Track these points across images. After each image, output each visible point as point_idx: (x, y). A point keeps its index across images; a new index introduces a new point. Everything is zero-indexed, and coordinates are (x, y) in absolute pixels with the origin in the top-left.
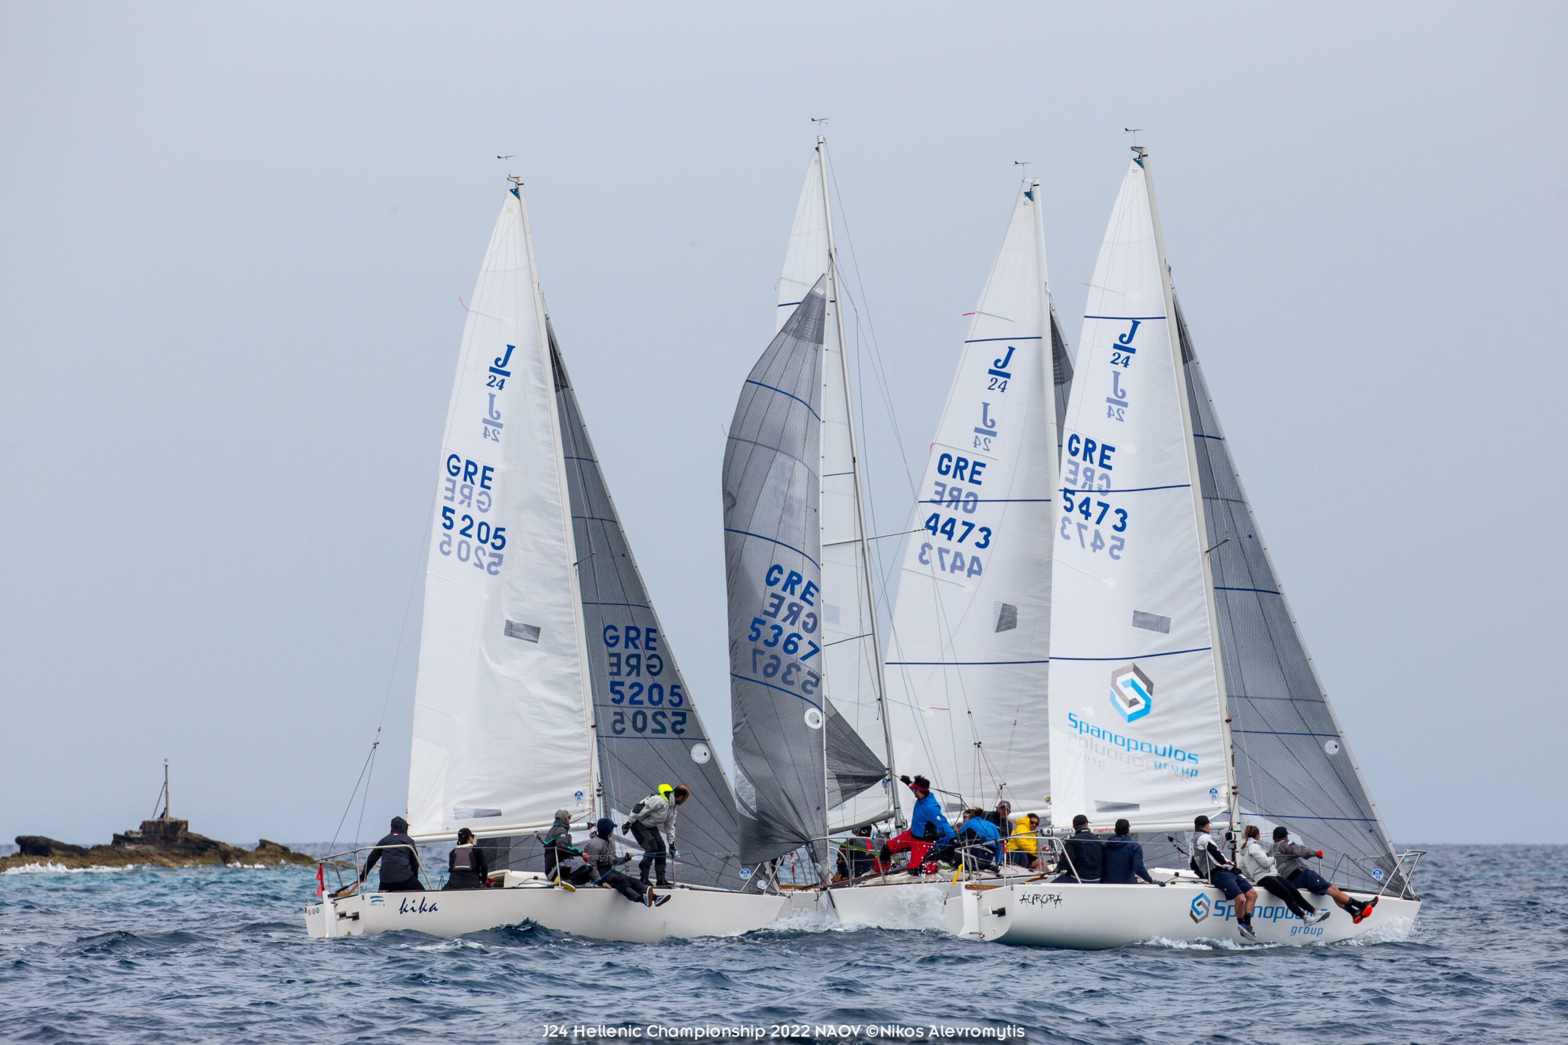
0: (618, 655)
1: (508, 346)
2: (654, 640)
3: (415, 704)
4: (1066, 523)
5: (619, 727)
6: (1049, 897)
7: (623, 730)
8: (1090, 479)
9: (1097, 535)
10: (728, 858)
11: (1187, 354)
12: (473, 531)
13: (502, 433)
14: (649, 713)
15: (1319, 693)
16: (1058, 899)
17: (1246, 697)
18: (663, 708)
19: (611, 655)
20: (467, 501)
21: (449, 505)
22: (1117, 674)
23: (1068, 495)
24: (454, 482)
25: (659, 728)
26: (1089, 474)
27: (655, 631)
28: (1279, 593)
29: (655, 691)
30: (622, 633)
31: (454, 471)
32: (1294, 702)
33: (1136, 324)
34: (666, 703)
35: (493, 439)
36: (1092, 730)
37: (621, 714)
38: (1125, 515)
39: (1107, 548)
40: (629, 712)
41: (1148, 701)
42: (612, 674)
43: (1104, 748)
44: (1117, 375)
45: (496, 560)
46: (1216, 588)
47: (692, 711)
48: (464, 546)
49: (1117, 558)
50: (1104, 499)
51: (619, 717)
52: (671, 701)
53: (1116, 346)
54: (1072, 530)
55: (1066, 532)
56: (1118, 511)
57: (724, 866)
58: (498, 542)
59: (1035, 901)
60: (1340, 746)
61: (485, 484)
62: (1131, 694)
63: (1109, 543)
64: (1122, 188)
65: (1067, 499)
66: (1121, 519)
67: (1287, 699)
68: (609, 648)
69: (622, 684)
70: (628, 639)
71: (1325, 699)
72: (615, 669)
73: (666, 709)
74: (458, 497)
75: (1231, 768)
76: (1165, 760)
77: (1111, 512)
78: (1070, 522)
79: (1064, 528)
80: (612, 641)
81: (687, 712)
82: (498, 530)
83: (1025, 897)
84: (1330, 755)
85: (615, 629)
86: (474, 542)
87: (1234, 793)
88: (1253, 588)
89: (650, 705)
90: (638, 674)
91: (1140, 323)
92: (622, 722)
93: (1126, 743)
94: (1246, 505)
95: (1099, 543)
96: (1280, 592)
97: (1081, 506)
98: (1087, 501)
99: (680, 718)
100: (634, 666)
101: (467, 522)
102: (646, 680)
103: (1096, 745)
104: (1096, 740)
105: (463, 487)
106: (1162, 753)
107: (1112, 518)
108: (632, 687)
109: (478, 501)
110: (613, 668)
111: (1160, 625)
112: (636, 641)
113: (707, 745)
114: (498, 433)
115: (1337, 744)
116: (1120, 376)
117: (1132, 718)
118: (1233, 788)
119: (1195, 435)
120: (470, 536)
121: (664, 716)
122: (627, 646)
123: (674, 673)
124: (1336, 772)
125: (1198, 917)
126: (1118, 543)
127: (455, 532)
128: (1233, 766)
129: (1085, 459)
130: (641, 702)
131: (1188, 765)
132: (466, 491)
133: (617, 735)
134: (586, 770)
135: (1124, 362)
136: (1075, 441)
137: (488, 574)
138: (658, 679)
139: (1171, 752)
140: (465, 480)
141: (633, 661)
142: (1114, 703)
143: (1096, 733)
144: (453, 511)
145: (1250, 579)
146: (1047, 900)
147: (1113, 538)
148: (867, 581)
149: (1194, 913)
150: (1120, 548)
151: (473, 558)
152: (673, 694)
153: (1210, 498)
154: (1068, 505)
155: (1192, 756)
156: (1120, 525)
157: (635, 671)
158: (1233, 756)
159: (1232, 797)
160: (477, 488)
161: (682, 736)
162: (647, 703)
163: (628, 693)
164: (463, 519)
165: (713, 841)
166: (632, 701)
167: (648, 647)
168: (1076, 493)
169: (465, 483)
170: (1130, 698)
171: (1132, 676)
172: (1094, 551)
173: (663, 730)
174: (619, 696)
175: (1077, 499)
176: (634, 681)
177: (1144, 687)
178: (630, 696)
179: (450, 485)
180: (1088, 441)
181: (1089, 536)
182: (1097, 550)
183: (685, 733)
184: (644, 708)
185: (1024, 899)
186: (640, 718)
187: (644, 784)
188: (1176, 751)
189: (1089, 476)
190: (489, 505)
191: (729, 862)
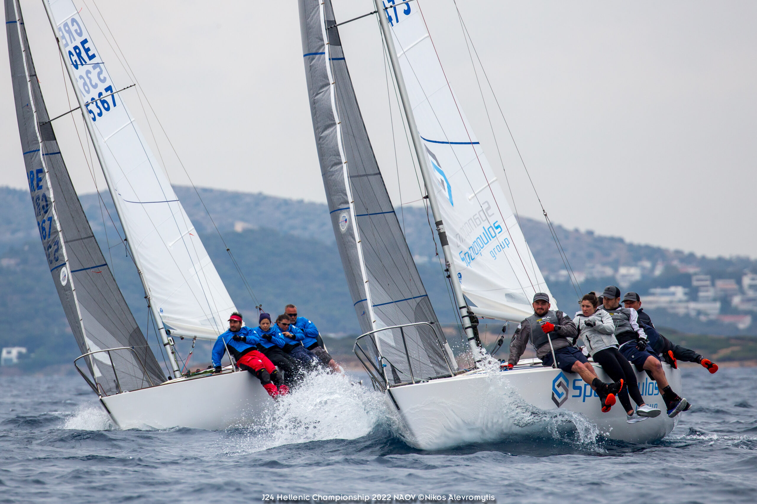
148: (92, 140)
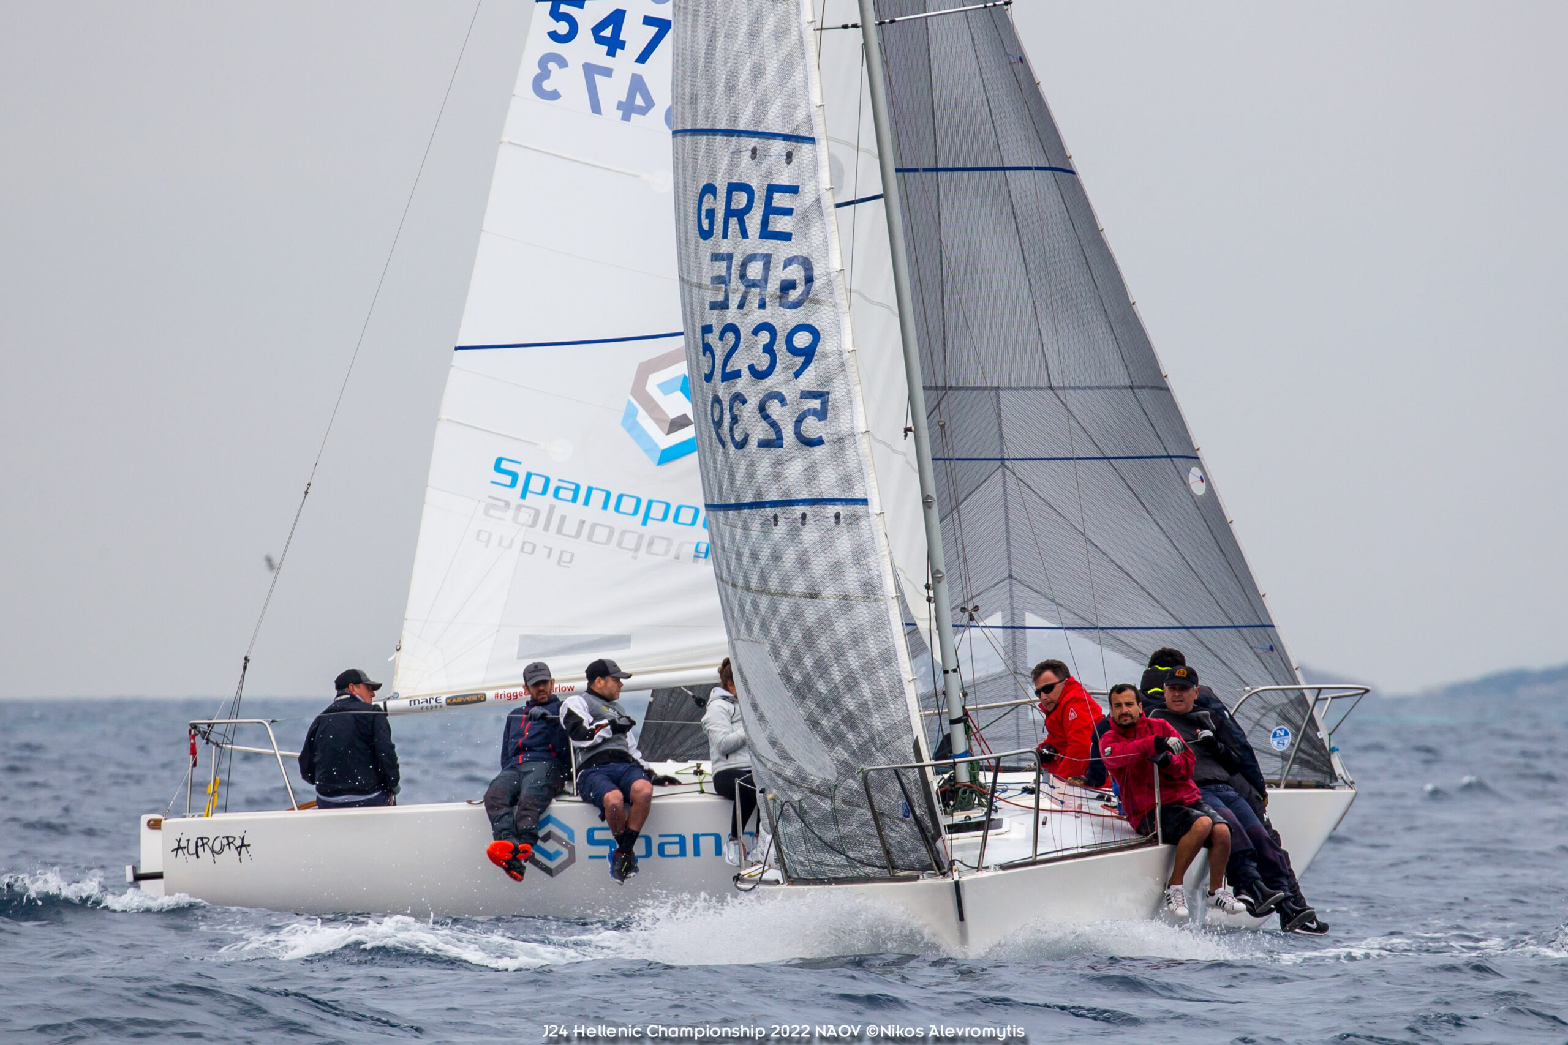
4: (553, 65)
6: (225, 842)
9: (637, 84)
16: (243, 845)
17: (1051, 388)
22: (647, 368)
23: (567, 8)
28: (1073, 172)
32: (1138, 392)
36: (557, 488)
43: (582, 523)
50: (663, 9)
54: (568, 78)
55: (549, 85)
59: (200, 849)
60: (1205, 479)
62: (680, 406)
65: (563, 17)
67: (1126, 388)
78: (564, 64)
79: (542, 77)
83: (182, 845)
84: (1198, 497)
88: (1048, 165)
93: (644, 511)
95: (639, 101)
97: (598, 29)
98: (616, 17)
103: (563, 519)
104: (566, 507)
117: (671, 453)
142: (631, 427)
145: (1040, 146)
146: (223, 847)
154: (563, 28)
170: (673, 414)
171: (683, 369)
172: (626, 117)
175: (593, 14)
181: (613, 88)
182: (633, 116)
185: (179, 848)
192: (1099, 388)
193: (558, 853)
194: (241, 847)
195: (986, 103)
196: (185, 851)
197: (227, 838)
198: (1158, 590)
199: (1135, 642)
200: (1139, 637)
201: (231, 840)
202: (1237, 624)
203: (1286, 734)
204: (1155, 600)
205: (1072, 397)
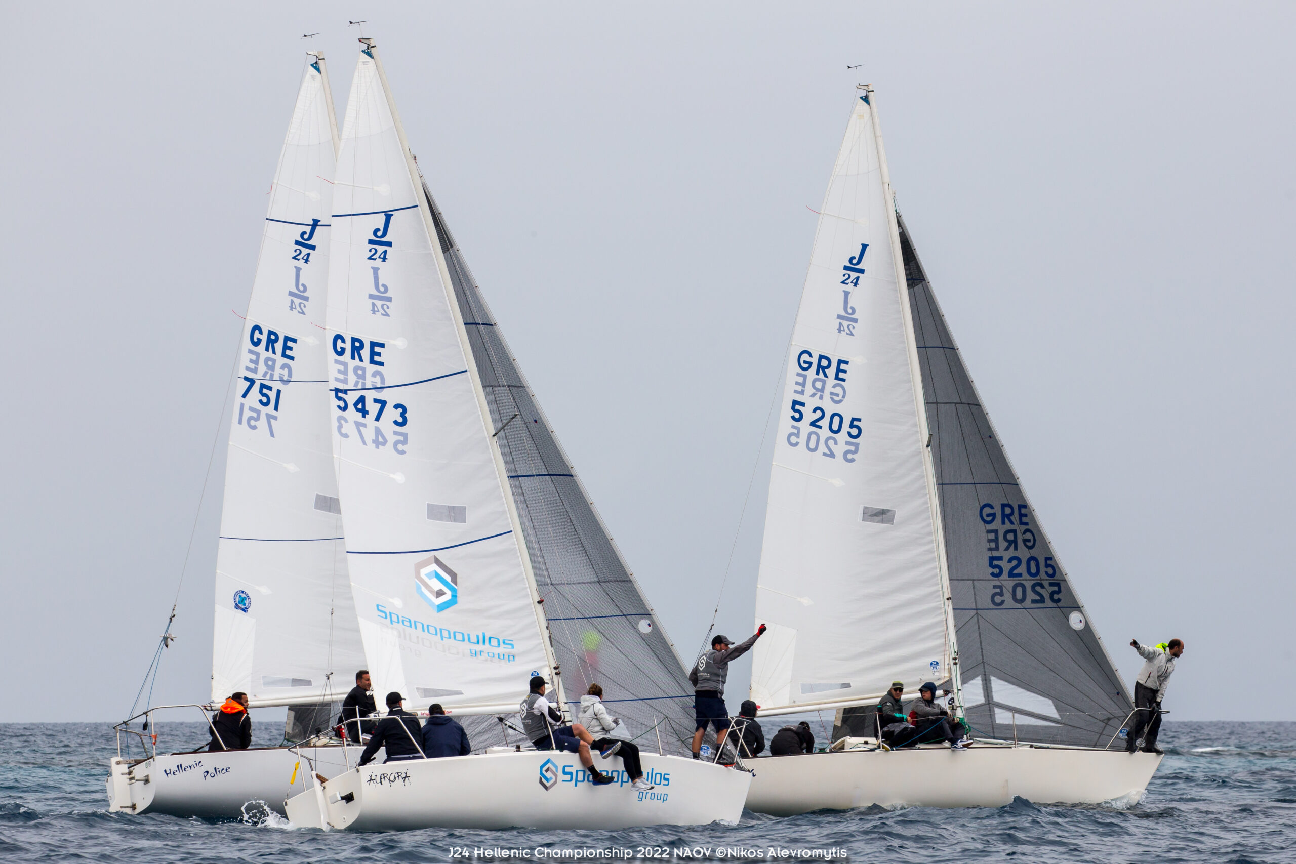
0: (996, 532)
1: (862, 244)
2: (1026, 515)
3: (757, 587)
4: (343, 422)
5: (998, 599)
6: (396, 776)
7: (1003, 602)
8: (363, 377)
9: (378, 432)
10: (1109, 719)
11: (446, 243)
12: (825, 423)
13: (858, 328)
14: (1028, 585)
15: (625, 573)
16: (406, 777)
17: (552, 584)
18: (1041, 580)
19: (989, 532)
20: (819, 394)
21: (799, 398)
22: (420, 566)
23: (340, 395)
24: (805, 377)
25: (1038, 598)
26: (360, 372)
27: (1025, 506)
28: (572, 476)
29: (1033, 564)
30: (998, 510)
31: (806, 366)
32: (602, 584)
33: (388, 217)
34: (1042, 575)
35: (847, 334)
36: (403, 621)
37: (1000, 587)
38: (405, 410)
39: (390, 444)
40: (1009, 584)
41: (454, 591)
42: (990, 549)
43: (418, 637)
44: (376, 270)
45: (853, 448)
46: (511, 477)
47: (1065, 580)
48: (814, 437)
49: (403, 452)
50: (381, 396)
51: (998, 590)
52: (1046, 573)
53: (371, 242)
54: (350, 428)
55: (344, 431)
56: (397, 406)
57: (1105, 727)
58: (854, 432)
59: (383, 780)
60: (652, 624)
61: (840, 376)
62: (437, 585)
63: (392, 439)
64: (355, 81)
65: (340, 399)
66: (401, 413)
67: (595, 582)
68: (987, 525)
69: (1000, 558)
70: (1004, 516)
71: (632, 578)
72: (993, 545)
73: (1044, 580)
74: (809, 390)
75: (550, 649)
76: (480, 647)
77: (389, 408)
78: (346, 421)
79: (340, 427)
80: (989, 519)
81: (1061, 582)
82: (853, 420)
83: (372, 778)
84: (644, 634)
85: (991, 507)
86: (825, 433)
87: (557, 674)
88: (547, 473)
89: (1029, 577)
90: (1016, 548)
91: (392, 215)
92: (1001, 594)
93: (439, 632)
94: (527, 389)
95: (381, 439)
96: (573, 474)
97: (356, 405)
98: (362, 399)
99: (1056, 588)
100: (1012, 541)
101: (819, 414)
102: (1023, 553)
103: (410, 634)
104: (408, 630)
105: (814, 381)
106: (476, 641)
107: (391, 414)
108: (1010, 561)
109: (832, 394)
110: (991, 544)
111: (456, 514)
112: (1011, 517)
113: (1081, 612)
114: (853, 328)
115: (649, 622)
116: (379, 271)
117: (442, 608)
118: (555, 668)
119: (465, 324)
120: (820, 427)
121: (1042, 586)
122: (1003, 523)
123: (1046, 545)
124: (653, 651)
125: (548, 784)
126: (402, 438)
127: (805, 425)
128: (552, 646)
129: (353, 358)
130: (1020, 575)
131: (502, 650)
132: (819, 385)
133: (997, 607)
134: (941, 641)
135: (382, 256)
136: (339, 341)
137: (844, 461)
138: (1033, 552)
139: (486, 640)
140: (817, 373)
141: (1010, 537)
142: (422, 594)
143: (408, 624)
144: (803, 404)
145: (542, 464)
146: (395, 778)
147: (395, 433)
149: (543, 780)
150: (405, 442)
151: (822, 448)
152: (1047, 566)
153: (492, 386)
154: (342, 404)
155: (506, 642)
156: (400, 420)
157: (1013, 545)
158: (550, 637)
159: (556, 678)
160: (831, 380)
161: (1060, 604)
162: (1025, 575)
163: (1006, 566)
164: (814, 411)
165: (1093, 703)
166: (1011, 574)
167: (1022, 523)
168: (348, 392)
169: (817, 376)
170: (436, 589)
171: (434, 567)
172: (377, 447)
173: (1042, 600)
174: (998, 570)
175: (352, 398)
176: (1012, 555)
177: (448, 578)
178: (1009, 570)
179: (801, 380)
180: (354, 340)
181: (369, 433)
182: (380, 447)
183: (1062, 601)
184: (1023, 580)
185: (371, 780)
186: (1019, 591)
187: (1024, 652)
188: (490, 638)
189: (361, 374)
190: (844, 397)
191: (1111, 722)
192: (579, 583)
193: (551, 778)
194: (405, 778)
195: (507, 444)
196: (375, 781)
197: (398, 773)
198: (622, 682)
199: (615, 708)
200: (615, 705)
201: (400, 774)
202: (671, 696)
203: (708, 748)
204: (622, 686)
205: (565, 589)
